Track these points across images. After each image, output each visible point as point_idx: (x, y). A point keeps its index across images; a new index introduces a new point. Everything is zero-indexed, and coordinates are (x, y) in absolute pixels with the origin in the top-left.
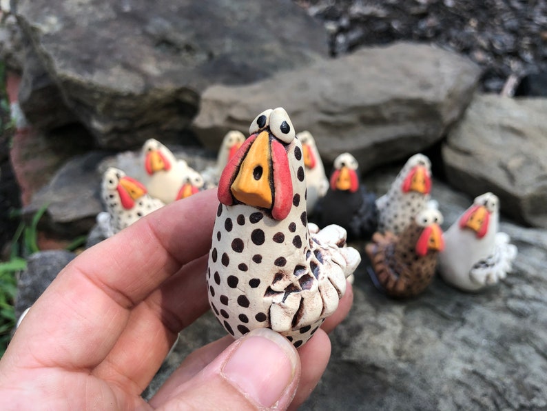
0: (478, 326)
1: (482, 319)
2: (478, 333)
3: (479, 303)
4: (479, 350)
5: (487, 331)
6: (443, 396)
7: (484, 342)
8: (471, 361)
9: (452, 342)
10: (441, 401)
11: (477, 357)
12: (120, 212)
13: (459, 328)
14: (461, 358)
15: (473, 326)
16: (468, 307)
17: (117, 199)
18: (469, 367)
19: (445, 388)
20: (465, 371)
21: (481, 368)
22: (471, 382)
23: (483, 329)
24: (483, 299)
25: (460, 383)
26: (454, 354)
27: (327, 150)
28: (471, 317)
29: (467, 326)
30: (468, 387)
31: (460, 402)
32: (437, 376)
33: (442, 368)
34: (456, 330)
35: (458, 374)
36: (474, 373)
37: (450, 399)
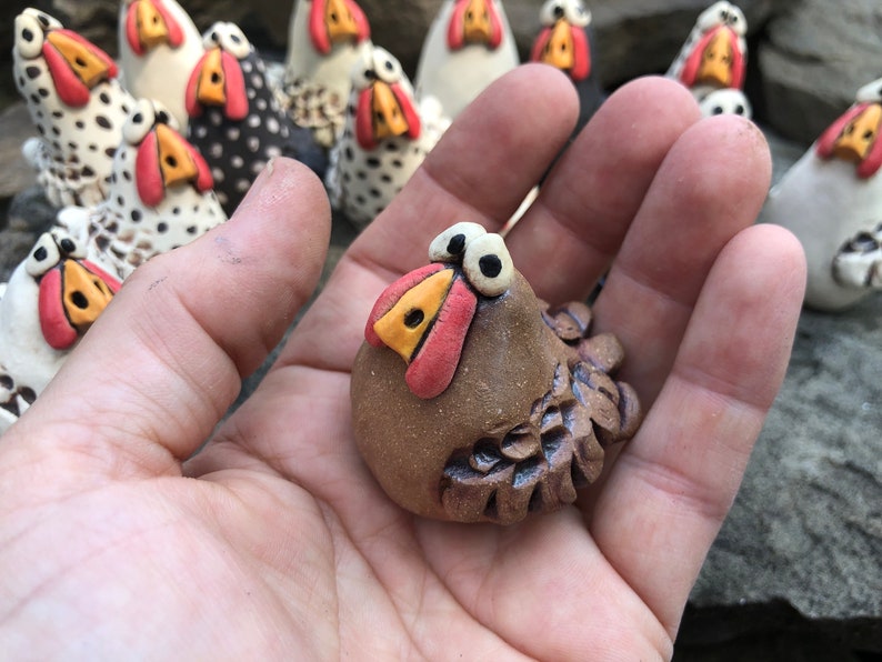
0: (849, 377)
1: (857, 363)
2: (850, 389)
3: (849, 332)
4: (857, 423)
5: (870, 387)
6: (779, 515)
7: (865, 408)
8: (841, 443)
9: (797, 406)
10: (776, 525)
11: (854, 435)
12: (58, 115)
13: (809, 378)
14: (818, 436)
15: (838, 376)
16: (827, 340)
17: (44, 80)
18: (837, 455)
19: (784, 498)
20: (828, 461)
21: (864, 459)
22: (844, 486)
23: (861, 382)
24: (858, 327)
25: (817, 487)
26: (802, 429)
27: (526, 28)
28: (833, 357)
29: (825, 375)
30: (836, 496)
31: (819, 530)
32: (766, 474)
33: (777, 458)
34: (802, 383)
35: (812, 468)
36: (850, 466)
37: (795, 521)
